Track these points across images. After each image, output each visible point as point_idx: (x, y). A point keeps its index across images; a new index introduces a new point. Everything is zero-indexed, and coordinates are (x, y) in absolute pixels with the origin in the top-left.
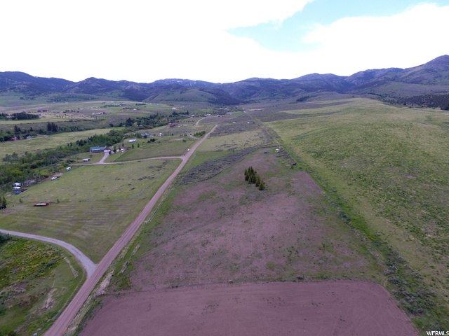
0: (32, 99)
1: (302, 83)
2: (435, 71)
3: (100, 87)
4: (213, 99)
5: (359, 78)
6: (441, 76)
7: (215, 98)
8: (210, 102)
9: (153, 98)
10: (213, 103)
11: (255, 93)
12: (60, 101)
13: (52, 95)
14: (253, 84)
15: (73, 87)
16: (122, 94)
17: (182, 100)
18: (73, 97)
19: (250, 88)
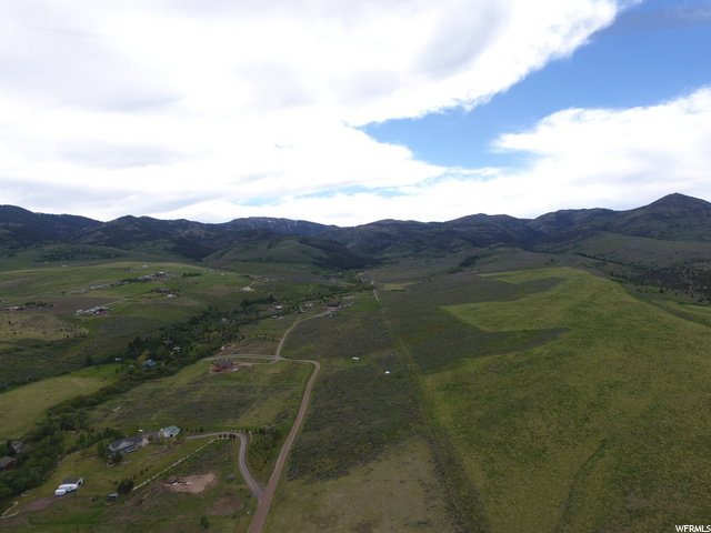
0: (11, 255)
1: (463, 230)
2: (668, 218)
3: (137, 233)
4: (321, 258)
5: (550, 223)
6: (678, 226)
7: (325, 256)
8: (315, 264)
9: (222, 254)
10: (320, 265)
11: (389, 244)
12: (59, 259)
13: (48, 249)
14: (386, 230)
15: (93, 232)
16: (171, 246)
17: (269, 260)
18: (84, 252)
19: (382, 236)
